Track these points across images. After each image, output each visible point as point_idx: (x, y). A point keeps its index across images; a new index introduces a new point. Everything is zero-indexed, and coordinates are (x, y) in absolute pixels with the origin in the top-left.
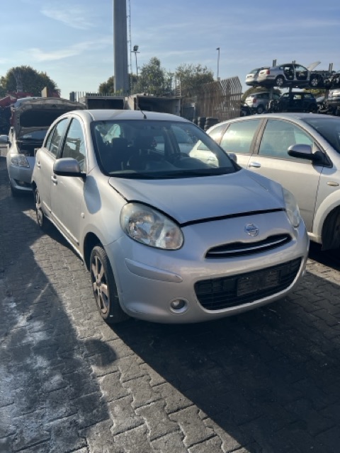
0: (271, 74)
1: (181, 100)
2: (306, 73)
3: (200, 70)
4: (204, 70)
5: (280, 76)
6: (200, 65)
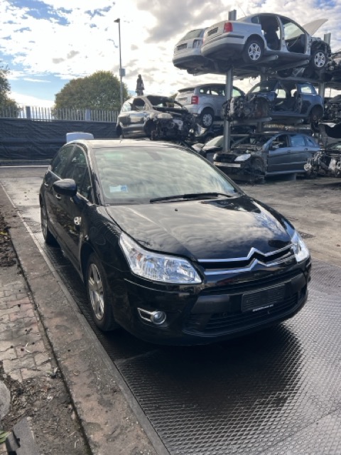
0: (236, 31)
2: (303, 37)
5: (254, 38)
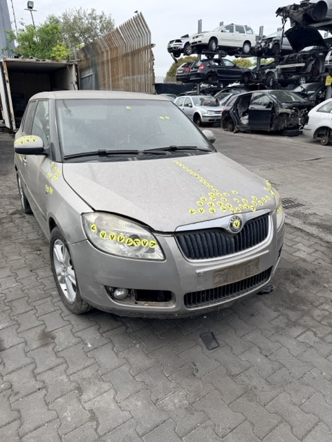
1: (76, 66)
3: (95, 19)
4: (101, 17)
6: (93, 10)
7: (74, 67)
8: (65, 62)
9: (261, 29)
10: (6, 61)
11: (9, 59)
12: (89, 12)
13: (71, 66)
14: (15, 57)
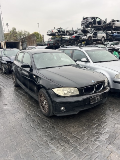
7: (21, 42)
8: (18, 41)
9: (72, 28)
10: (5, 42)
11: (6, 41)
12: (24, 30)
13: (20, 42)
14: (7, 41)
